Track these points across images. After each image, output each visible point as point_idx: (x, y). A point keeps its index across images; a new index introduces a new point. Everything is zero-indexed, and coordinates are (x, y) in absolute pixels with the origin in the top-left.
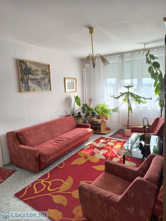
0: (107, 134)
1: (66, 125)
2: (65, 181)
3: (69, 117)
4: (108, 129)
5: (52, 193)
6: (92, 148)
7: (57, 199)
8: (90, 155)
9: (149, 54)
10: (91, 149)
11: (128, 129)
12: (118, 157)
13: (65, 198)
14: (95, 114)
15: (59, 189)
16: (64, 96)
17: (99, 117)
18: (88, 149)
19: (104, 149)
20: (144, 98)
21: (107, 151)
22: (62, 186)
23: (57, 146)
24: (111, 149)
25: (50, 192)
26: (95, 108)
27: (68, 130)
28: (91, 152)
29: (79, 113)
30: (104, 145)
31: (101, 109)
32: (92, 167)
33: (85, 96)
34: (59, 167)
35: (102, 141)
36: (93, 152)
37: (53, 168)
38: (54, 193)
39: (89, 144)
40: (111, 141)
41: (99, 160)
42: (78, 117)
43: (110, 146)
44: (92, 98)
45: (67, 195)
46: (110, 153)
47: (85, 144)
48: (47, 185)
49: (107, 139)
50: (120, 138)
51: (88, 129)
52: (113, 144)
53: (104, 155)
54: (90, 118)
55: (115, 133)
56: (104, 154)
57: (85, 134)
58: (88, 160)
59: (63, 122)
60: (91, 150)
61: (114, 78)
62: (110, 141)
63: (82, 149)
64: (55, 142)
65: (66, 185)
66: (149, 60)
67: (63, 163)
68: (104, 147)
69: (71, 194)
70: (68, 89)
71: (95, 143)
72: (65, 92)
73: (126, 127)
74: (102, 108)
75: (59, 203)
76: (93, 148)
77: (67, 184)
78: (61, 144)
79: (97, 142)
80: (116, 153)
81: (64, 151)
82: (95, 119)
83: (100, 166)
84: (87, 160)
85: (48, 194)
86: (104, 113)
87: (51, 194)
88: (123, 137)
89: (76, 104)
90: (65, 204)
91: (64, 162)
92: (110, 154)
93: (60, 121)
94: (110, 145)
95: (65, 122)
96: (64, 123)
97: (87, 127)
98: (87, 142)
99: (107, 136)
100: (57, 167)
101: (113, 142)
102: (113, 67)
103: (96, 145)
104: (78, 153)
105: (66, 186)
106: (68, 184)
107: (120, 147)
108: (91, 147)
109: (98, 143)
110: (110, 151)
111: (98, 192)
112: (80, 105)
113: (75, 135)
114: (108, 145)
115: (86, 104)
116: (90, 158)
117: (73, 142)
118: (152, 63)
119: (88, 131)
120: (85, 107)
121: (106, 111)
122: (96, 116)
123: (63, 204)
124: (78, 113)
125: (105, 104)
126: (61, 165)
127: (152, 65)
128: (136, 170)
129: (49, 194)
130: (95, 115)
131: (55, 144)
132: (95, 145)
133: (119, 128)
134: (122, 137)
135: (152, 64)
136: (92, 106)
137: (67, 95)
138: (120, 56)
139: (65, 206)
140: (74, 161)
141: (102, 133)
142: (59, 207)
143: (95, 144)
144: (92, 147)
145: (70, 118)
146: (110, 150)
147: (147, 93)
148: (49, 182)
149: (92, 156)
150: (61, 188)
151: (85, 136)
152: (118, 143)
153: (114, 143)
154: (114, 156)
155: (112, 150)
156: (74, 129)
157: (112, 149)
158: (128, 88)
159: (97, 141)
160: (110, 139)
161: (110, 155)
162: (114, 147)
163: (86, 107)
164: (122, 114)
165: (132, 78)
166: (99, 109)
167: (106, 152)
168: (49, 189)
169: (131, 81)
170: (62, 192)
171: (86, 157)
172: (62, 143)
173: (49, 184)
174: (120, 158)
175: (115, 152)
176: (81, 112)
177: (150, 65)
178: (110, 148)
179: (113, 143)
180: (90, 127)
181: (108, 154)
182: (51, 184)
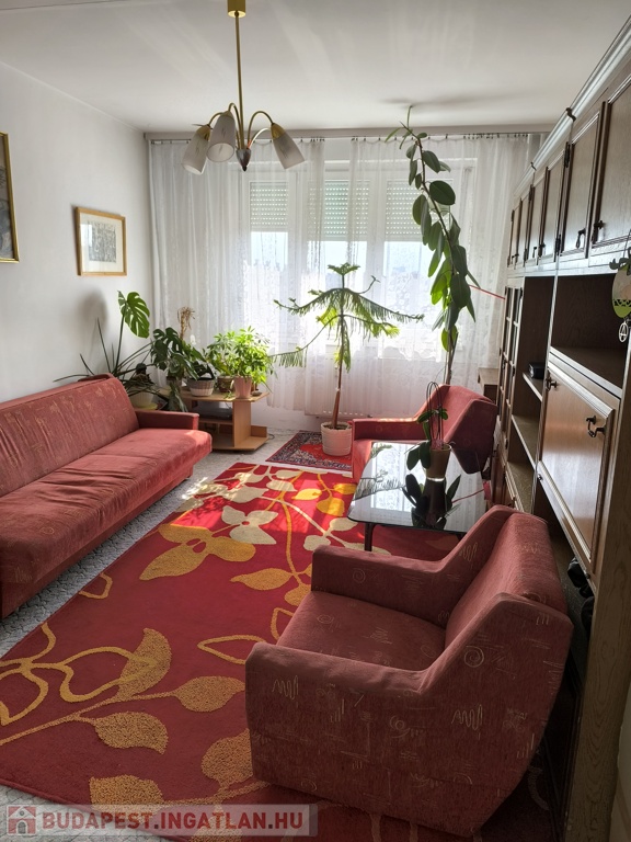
0: (258, 449)
1: (96, 415)
2: (132, 651)
3: (105, 383)
4: (259, 432)
5: (89, 709)
6: (212, 506)
7: (119, 731)
8: (214, 536)
9: (421, 147)
10: (209, 511)
11: (336, 428)
12: (321, 534)
13: (154, 721)
14: (209, 371)
15: (115, 689)
16: (76, 287)
17: (223, 388)
18: (197, 512)
19: (263, 508)
20: (397, 313)
21: (273, 515)
22: (125, 672)
23: (76, 508)
24: (288, 507)
25: (77, 706)
26: (211, 347)
27: (103, 439)
28: (212, 523)
29: (141, 368)
30: (258, 493)
31: (238, 351)
32: (235, 579)
33: (162, 298)
34: (88, 595)
35: (244, 477)
36: (221, 523)
37: (63, 603)
38: (97, 705)
39: (193, 491)
40: (279, 474)
41: (254, 549)
42: (137, 385)
43: (282, 495)
44: (192, 307)
45: (158, 704)
46: (289, 520)
47: (178, 492)
48: (55, 678)
49: (262, 469)
50: (310, 464)
51: (190, 433)
52: (289, 487)
53: (268, 529)
54: (186, 389)
55: (285, 446)
56: (266, 527)
57: (184, 454)
58: (211, 557)
59: (80, 406)
60: (209, 515)
61: (282, 230)
62: (274, 477)
63: (174, 516)
64: (58, 491)
65: (144, 665)
66: (419, 171)
67: (103, 576)
68: (257, 499)
69: (176, 700)
70: (91, 259)
71: (219, 486)
72: (79, 273)
73: (326, 424)
74: (241, 350)
75: (131, 743)
76: (219, 508)
77: (146, 660)
78: (92, 496)
79: (226, 484)
80: (310, 519)
81: (108, 525)
82: (209, 393)
83: (264, 571)
84: (204, 554)
85: (69, 718)
86: (249, 369)
87: (82, 715)
88: (319, 458)
89: (127, 327)
90: (160, 743)
91: (108, 571)
92: (290, 525)
93: (70, 400)
94: (279, 493)
95: (88, 404)
96: (85, 407)
97: (185, 424)
98: (187, 484)
99: (259, 459)
100: (78, 598)
101: (288, 480)
102: (277, 187)
103: (227, 496)
104: (160, 530)
105: (145, 670)
106: (153, 663)
107: (317, 497)
108: (207, 503)
109: (230, 484)
110: (287, 513)
111: (334, 673)
112: (144, 334)
113: (144, 460)
114: (273, 493)
115: (170, 331)
116: (214, 546)
117: (141, 485)
118: (428, 185)
119: (191, 440)
120: (165, 342)
121: (256, 362)
122: (213, 382)
123: (153, 746)
124: (134, 366)
125: (253, 334)
126: (95, 586)
127: (426, 194)
128: (436, 571)
129: (76, 717)
130: (208, 375)
131: (64, 497)
132: (220, 494)
133: (297, 428)
134: (315, 460)
135: (426, 189)
136: (193, 340)
137: (88, 284)
138: (307, 144)
139: (162, 751)
140: (153, 565)
141: (237, 447)
142: (135, 762)
143: (219, 491)
144: (211, 503)
145: (109, 385)
146: (286, 509)
147: (402, 298)
148: (60, 666)
149: (221, 540)
150: (123, 680)
151: (184, 461)
152: (306, 482)
153: (294, 484)
154: (305, 531)
155: (292, 510)
156: (130, 432)
157: (292, 506)
158: (343, 275)
159: (227, 478)
160: (274, 470)
161: (290, 529)
162: (297, 497)
163: (168, 342)
164: (313, 372)
165: (350, 237)
166: (227, 354)
167: (272, 518)
168: (67, 694)
169: (349, 248)
170: (135, 698)
171: (198, 546)
172: (95, 492)
173: (62, 675)
174: (328, 537)
175: (306, 516)
176: (147, 362)
177: (420, 192)
178: (285, 504)
179: (290, 484)
180: (196, 423)
181: (283, 526)
182: (70, 673)
